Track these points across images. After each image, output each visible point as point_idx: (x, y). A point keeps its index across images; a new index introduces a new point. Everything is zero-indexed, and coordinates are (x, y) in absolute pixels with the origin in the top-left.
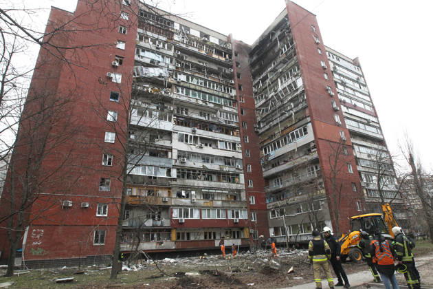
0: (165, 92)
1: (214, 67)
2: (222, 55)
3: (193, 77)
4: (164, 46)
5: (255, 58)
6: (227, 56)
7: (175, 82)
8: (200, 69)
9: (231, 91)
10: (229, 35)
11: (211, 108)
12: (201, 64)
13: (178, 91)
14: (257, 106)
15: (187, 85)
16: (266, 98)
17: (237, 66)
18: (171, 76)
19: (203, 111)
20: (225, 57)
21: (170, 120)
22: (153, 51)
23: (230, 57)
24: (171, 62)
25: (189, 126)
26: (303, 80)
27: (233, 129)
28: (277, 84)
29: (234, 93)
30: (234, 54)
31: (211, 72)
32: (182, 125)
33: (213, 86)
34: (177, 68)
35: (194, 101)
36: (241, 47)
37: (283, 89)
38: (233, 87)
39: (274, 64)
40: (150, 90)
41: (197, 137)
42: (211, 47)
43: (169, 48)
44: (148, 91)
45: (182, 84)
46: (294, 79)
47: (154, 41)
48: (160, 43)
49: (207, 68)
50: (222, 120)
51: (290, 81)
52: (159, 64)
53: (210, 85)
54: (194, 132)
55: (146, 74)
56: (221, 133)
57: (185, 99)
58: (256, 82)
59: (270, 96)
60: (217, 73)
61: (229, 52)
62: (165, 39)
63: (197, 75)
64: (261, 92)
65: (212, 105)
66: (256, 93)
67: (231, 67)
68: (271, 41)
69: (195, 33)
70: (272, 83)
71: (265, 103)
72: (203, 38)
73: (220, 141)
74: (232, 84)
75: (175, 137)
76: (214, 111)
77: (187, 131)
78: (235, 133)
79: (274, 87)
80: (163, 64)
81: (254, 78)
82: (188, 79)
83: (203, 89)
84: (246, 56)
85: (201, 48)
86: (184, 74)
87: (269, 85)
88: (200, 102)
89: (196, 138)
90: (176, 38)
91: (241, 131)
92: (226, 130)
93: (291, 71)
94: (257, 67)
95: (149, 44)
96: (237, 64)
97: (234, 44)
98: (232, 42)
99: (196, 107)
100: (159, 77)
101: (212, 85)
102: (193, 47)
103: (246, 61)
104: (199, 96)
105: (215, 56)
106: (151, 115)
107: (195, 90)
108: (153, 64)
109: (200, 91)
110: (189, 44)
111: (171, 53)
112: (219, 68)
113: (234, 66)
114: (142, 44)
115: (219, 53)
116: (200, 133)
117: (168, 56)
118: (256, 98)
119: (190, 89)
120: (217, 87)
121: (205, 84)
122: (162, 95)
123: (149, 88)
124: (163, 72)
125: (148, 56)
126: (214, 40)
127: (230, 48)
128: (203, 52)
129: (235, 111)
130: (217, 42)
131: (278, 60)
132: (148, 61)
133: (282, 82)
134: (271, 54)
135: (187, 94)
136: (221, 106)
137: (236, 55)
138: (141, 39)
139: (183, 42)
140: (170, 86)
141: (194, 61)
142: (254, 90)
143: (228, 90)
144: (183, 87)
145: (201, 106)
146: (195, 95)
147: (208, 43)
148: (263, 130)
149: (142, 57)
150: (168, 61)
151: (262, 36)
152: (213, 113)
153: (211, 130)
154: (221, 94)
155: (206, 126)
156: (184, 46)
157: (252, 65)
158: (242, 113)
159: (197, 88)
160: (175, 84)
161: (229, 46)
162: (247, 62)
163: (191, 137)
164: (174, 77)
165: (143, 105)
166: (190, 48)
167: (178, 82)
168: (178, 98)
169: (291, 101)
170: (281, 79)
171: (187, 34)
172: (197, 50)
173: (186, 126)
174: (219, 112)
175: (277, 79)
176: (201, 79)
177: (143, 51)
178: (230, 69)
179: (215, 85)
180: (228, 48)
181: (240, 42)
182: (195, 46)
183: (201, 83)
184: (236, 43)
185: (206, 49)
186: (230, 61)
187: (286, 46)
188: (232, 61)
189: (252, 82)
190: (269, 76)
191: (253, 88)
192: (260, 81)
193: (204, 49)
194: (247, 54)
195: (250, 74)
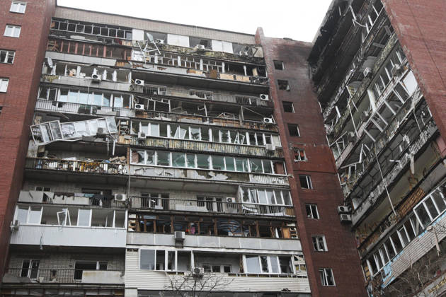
0: (110, 166)
2: (242, 73)
3: (174, 125)
4: (110, 76)
6: (255, 72)
7: (134, 142)
8: (191, 107)
9: (268, 141)
10: (257, 32)
11: (221, 184)
12: (195, 97)
13: (141, 159)
14: (338, 164)
15: (164, 143)
16: (353, 140)
18: (123, 130)
19: (202, 193)
20: (250, 73)
21: (120, 222)
22: (83, 90)
23: (262, 73)
24: (126, 103)
25: (168, 231)
26: (416, 75)
27: (281, 223)
28: (368, 104)
29: (276, 143)
30: (270, 65)
31: (217, 109)
32: (149, 229)
33: (225, 138)
34: (138, 113)
35: (177, 174)
36: (289, 50)
37: (380, 110)
38: (271, 130)
39: (356, 61)
40: (74, 166)
41: (188, 254)
42: (216, 60)
43: (122, 78)
44: (70, 169)
45: (149, 143)
46: (398, 80)
47: (87, 70)
48: (100, 72)
49: (208, 103)
50: (249, 206)
51: (391, 88)
52: (99, 112)
53: (216, 136)
54: (180, 242)
55: (66, 135)
56: (253, 235)
57: (156, 173)
58: (330, 109)
59: (359, 135)
60: (231, 110)
61: (260, 64)
62: (112, 62)
63: (184, 120)
64: (340, 132)
65: (222, 178)
66: (332, 136)
67: (266, 91)
69: (179, 41)
70: (357, 104)
71: (352, 152)
72: (197, 47)
73: (248, 256)
74: (270, 126)
75: (132, 260)
76: (231, 189)
77: (163, 242)
78: (286, 233)
79: (362, 111)
80: (109, 111)
81: (325, 106)
82: (163, 131)
83: (201, 147)
84: (302, 66)
85: (194, 66)
86: (155, 122)
87: (354, 110)
88: (194, 175)
89: (184, 257)
90: (136, 56)
91: (302, 225)
92: (263, 226)
93: (389, 66)
95: (79, 78)
96: (282, 84)
97: (270, 46)
98: (264, 42)
99: (184, 188)
100: (98, 136)
101: (220, 134)
102: (176, 66)
103: (303, 74)
104: (191, 163)
105: (225, 76)
106: (74, 219)
107: (182, 151)
108: (85, 114)
109: (191, 153)
110: (166, 63)
111: (126, 87)
112: (237, 99)
113: (274, 88)
114: (62, 80)
115: (234, 68)
116: (195, 242)
117: (117, 94)
118: (334, 146)
119: (169, 150)
120: (233, 138)
121: (205, 136)
122: (103, 174)
123: (74, 162)
124: (107, 126)
125: (73, 101)
126: (221, 47)
128: (199, 74)
129: (282, 182)
130: (228, 49)
131: (362, 51)
132: (74, 110)
135: (163, 162)
136: (245, 176)
137: (278, 67)
138: (60, 71)
139: (152, 63)
140: (122, 151)
141: (177, 94)
142: (328, 130)
143: (260, 140)
144: (151, 150)
145: (197, 182)
146: (182, 162)
147: (209, 55)
148: (359, 215)
149: (61, 105)
150: (119, 102)
152: (229, 194)
153: (223, 233)
154: (243, 151)
155: (211, 226)
156: (155, 69)
157: (317, 80)
158: (304, 184)
159: (186, 146)
160: (131, 146)
161: (259, 53)
162: (306, 76)
163: (172, 254)
164: (132, 132)
165: (58, 200)
166: (169, 70)
167: (141, 141)
168: (141, 173)
169: (401, 131)
170: (374, 90)
171: (160, 46)
172: (183, 72)
173: (159, 231)
174: (241, 191)
175: (366, 93)
176: (194, 126)
177: (64, 93)
178: (261, 95)
179: (229, 133)
180: (255, 56)
181: (285, 41)
182: (180, 64)
183: (195, 135)
184: (277, 45)
185: (205, 67)
186: (262, 80)
187: (369, 17)
188: (267, 79)
189: (322, 114)
190: (349, 91)
191: (326, 126)
192: (336, 107)
193: (201, 68)
194: (303, 60)
195: (315, 98)
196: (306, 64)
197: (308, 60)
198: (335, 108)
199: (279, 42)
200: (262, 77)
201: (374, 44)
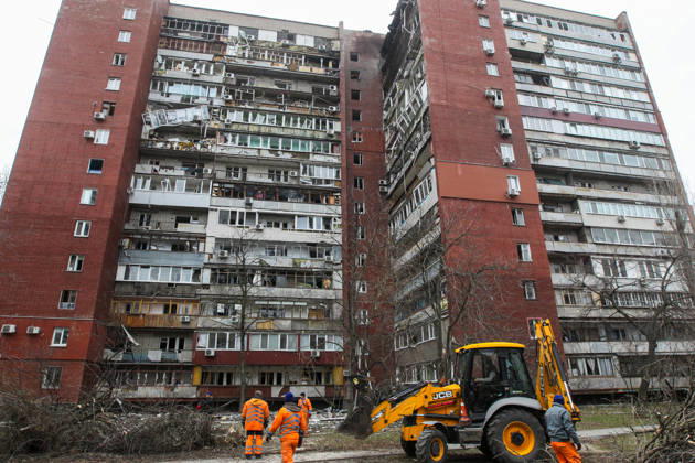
0: (202, 146)
1: (305, 87)
2: (318, 65)
3: (255, 112)
4: (207, 69)
6: (330, 65)
7: (222, 127)
8: (271, 96)
9: (331, 126)
10: (340, 25)
11: (286, 161)
13: (226, 141)
14: (387, 145)
15: (245, 127)
17: (354, 78)
18: (214, 117)
19: (274, 169)
20: (325, 66)
21: (206, 188)
22: (186, 82)
23: (336, 65)
24: (219, 92)
25: (242, 197)
26: (427, 86)
27: (330, 192)
28: (405, 102)
29: (337, 127)
30: (343, 57)
31: (295, 97)
32: (227, 194)
33: (295, 122)
34: (227, 102)
35: (253, 153)
36: (365, 42)
37: (409, 109)
38: (334, 117)
40: (175, 146)
41: (254, 214)
42: (296, 55)
43: (217, 70)
44: (172, 148)
45: (234, 127)
47: (190, 64)
48: (200, 66)
49: (287, 93)
50: (305, 179)
52: (196, 101)
53: (288, 120)
54: (249, 205)
55: (170, 121)
56: (306, 201)
57: (236, 152)
58: (387, 101)
60: (304, 98)
61: (332, 58)
62: (210, 57)
63: (264, 108)
64: (390, 119)
65: (288, 156)
66: (385, 123)
67: (337, 82)
69: (268, 36)
70: (400, 99)
72: (282, 42)
73: (299, 216)
74: (333, 113)
75: (213, 217)
76: (296, 165)
77: (237, 205)
78: (332, 200)
79: (402, 106)
80: (204, 100)
81: (385, 94)
82: (246, 116)
83: (275, 131)
84: (375, 57)
85: (279, 60)
86: (240, 110)
87: (398, 103)
88: (266, 154)
89: (251, 215)
90: (231, 51)
91: (345, 196)
92: (315, 195)
93: (418, 72)
95: (182, 71)
96: (355, 74)
97: (351, 39)
98: (343, 35)
99: (258, 163)
100: (195, 121)
101: (292, 120)
102: (263, 59)
103: (373, 64)
104: (265, 142)
105: (304, 69)
106: (173, 184)
107: (259, 134)
108: (186, 103)
109: (266, 135)
110: (254, 58)
111: (219, 78)
112: (313, 88)
113: (342, 78)
114: (169, 73)
115: (313, 60)
116: (260, 205)
117: (212, 85)
118: (386, 130)
119: (248, 133)
120: (302, 123)
121: (279, 119)
122: (196, 152)
123: (176, 142)
124: (201, 113)
125: (177, 92)
126: (304, 41)
127: (335, 48)
128: (281, 67)
129: (336, 160)
130: (310, 43)
132: (177, 100)
135: (243, 143)
136: (306, 155)
137: (354, 59)
138: (168, 66)
139: (243, 57)
140: (212, 133)
141: (261, 85)
142: (384, 117)
143: (324, 123)
144: (234, 133)
145: (268, 159)
146: (258, 142)
147: (292, 49)
148: (393, 187)
149: (168, 95)
150: (213, 93)
152: (293, 168)
153: (283, 199)
154: (308, 134)
155: (275, 193)
156: (245, 62)
157: (383, 71)
158: (356, 161)
159: (263, 130)
160: (220, 130)
161: (336, 46)
162: (376, 67)
163: (242, 213)
164: (221, 118)
165: (162, 172)
166: (257, 64)
167: (227, 126)
168: (225, 151)
170: (408, 90)
171: (250, 41)
172: (268, 65)
173: (235, 196)
174: (302, 167)
175: (404, 91)
176: (271, 112)
177: (171, 84)
178: (331, 86)
179: (299, 119)
180: (332, 49)
181: (365, 33)
182: (266, 58)
183: (271, 121)
184: (356, 37)
185: (287, 60)
186: (334, 72)
188: (339, 71)
189: (383, 101)
191: (384, 112)
193: (285, 61)
194: (377, 51)
195: (381, 87)
196: (379, 55)
197: (380, 52)
199: (358, 35)
200: (335, 69)
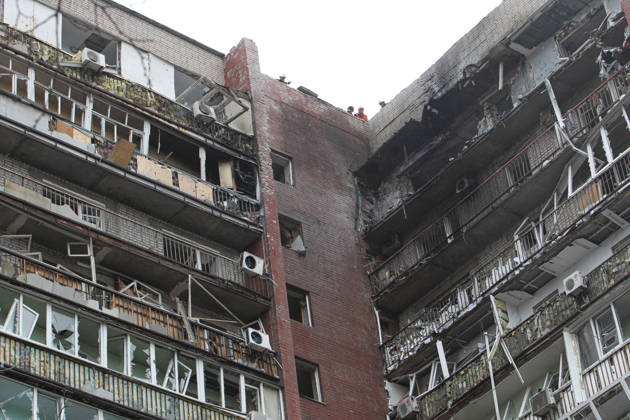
1: (143, 237)
2: (194, 170)
3: (7, 290)
5: (394, 199)
6: (226, 174)
9: (253, 402)
10: (235, 50)
12: (65, 211)
17: (285, 242)
20: (213, 177)
23: (245, 184)
28: (555, 370)
29: (269, 411)
30: (266, 165)
31: (121, 265)
33: (141, 364)
37: (600, 401)
38: (261, 369)
39: (529, 240)
42: (128, 110)
49: (100, 240)
53: (116, 354)
58: (410, 347)
60: (159, 277)
61: (237, 153)
63: (35, 279)
68: (503, 101)
69: (33, 19)
70: (521, 358)
74: (255, 354)
79: (534, 383)
83: (75, 377)
85: (62, 113)
87: (504, 371)
94: (412, 257)
96: (289, 228)
97: (268, 105)
98: (254, 88)
101: (129, 348)
102: (19, 98)
105: (150, 169)
107: (26, 377)
112: (168, 245)
113: (272, 238)
121: (89, 344)
126: (145, 72)
127: (243, 124)
128: (80, 140)
130: (164, 84)
131: (559, 220)
133: (587, 357)
134: (504, 179)
137: (279, 174)
142: (394, 399)
143: (233, 391)
147: (110, 86)
151: (442, 69)
154: (186, 415)
157: (381, 242)
159: (37, 365)
162: (349, 223)
175: (556, 335)
178: (246, 254)
179: (152, 352)
180: (232, 125)
181: (302, 95)
182: (31, 96)
183: (62, 335)
184: (281, 103)
185: (96, 121)
186: (243, 206)
187: (604, 134)
188: (258, 207)
189: (382, 348)
190: (497, 313)
191: (388, 386)
192: (439, 345)
193: (87, 123)
194: (344, 169)
195: (368, 296)
196: (350, 183)
197: (355, 174)
198: (433, 345)
199: (287, 98)
200: (246, 198)
201: (606, 213)
